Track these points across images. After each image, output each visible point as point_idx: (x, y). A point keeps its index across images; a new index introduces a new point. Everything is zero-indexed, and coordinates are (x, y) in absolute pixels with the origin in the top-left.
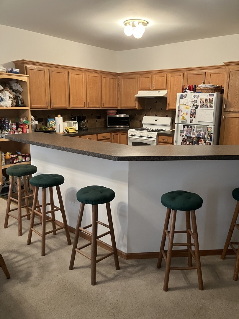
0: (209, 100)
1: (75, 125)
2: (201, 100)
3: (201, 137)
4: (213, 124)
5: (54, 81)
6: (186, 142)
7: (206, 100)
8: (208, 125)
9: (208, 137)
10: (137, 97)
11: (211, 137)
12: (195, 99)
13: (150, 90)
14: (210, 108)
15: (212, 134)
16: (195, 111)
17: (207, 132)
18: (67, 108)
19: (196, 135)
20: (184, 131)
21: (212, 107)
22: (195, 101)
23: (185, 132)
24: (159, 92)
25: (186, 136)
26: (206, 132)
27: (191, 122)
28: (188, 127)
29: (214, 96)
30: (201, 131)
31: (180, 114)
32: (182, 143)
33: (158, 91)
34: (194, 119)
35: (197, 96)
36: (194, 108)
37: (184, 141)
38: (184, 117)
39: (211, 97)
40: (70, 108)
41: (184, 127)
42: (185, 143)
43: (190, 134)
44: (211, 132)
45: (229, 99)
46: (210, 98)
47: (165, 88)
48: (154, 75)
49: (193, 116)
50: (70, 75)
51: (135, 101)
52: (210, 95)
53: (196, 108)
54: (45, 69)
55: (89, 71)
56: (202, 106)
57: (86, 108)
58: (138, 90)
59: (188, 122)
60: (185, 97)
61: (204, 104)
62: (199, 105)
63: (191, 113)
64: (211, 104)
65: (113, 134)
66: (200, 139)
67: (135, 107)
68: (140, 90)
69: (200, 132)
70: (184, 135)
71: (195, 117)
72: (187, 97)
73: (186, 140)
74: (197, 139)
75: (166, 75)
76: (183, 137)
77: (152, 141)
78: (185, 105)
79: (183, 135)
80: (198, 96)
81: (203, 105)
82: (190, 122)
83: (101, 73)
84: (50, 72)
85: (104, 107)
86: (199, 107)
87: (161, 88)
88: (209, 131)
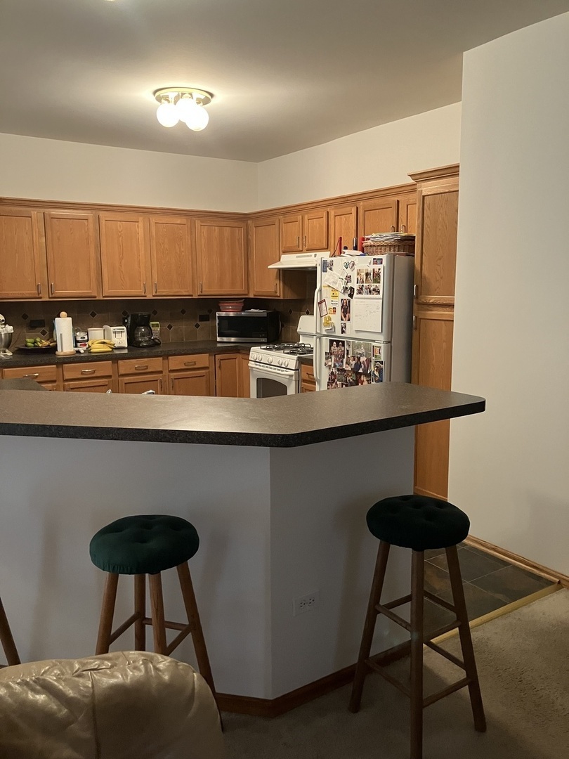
0: (372, 274)
1: (119, 335)
2: (358, 274)
3: (361, 371)
4: (382, 338)
5: (59, 239)
6: (336, 383)
7: (367, 274)
8: (374, 341)
9: (375, 372)
10: (279, 270)
11: (380, 370)
12: (349, 272)
13: (301, 251)
14: (375, 296)
15: (382, 363)
16: (349, 302)
17: (373, 359)
18: (95, 297)
19: (353, 366)
20: (331, 354)
21: (378, 292)
22: (349, 278)
23: (333, 357)
24: (315, 255)
25: (335, 366)
26: (371, 359)
27: (343, 332)
28: (338, 342)
29: (381, 263)
30: (361, 355)
31: (324, 313)
32: (328, 385)
33: (313, 254)
34: (348, 323)
35: (351, 265)
36: (346, 297)
37: (331, 381)
38: (330, 319)
39: (376, 267)
40: (104, 297)
41: (331, 342)
42: (334, 384)
43: (342, 362)
44: (380, 357)
45: (425, 272)
46: (374, 270)
47: (325, 246)
48: (307, 214)
49: (345, 317)
50: (103, 222)
51: (276, 278)
52: (376, 261)
53: (351, 296)
54: (32, 212)
55: (156, 213)
56: (360, 292)
57: (150, 297)
58: (281, 252)
59: (338, 332)
60: (331, 269)
61: (364, 284)
62: (356, 287)
63: (342, 307)
64: (377, 284)
65: (218, 357)
66: (360, 377)
67: (276, 292)
68: (285, 252)
69: (359, 359)
70: (330, 366)
71: (349, 320)
72: (333, 268)
73: (335, 376)
74: (354, 375)
75: (325, 214)
76: (330, 369)
77: (288, 377)
78: (331, 289)
79: (330, 364)
80: (353, 265)
81: (362, 289)
82: (341, 332)
83: (194, 215)
84: (48, 218)
85: (203, 293)
86: (356, 292)
87: (318, 247)
88: (376, 356)
